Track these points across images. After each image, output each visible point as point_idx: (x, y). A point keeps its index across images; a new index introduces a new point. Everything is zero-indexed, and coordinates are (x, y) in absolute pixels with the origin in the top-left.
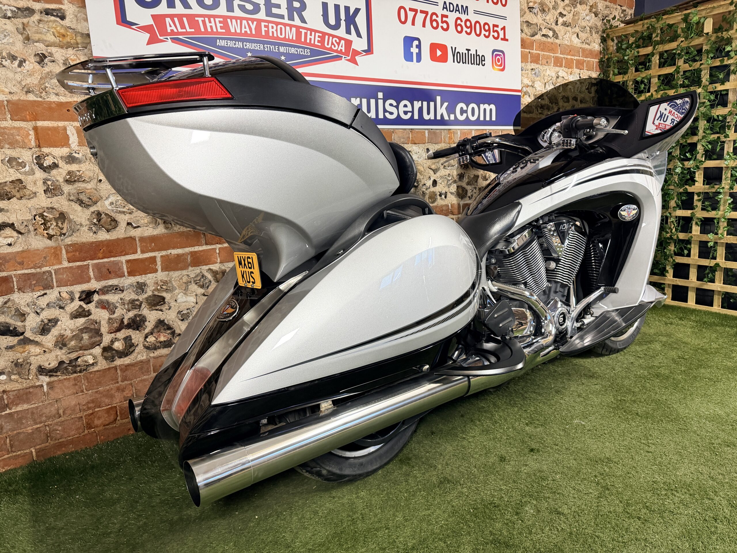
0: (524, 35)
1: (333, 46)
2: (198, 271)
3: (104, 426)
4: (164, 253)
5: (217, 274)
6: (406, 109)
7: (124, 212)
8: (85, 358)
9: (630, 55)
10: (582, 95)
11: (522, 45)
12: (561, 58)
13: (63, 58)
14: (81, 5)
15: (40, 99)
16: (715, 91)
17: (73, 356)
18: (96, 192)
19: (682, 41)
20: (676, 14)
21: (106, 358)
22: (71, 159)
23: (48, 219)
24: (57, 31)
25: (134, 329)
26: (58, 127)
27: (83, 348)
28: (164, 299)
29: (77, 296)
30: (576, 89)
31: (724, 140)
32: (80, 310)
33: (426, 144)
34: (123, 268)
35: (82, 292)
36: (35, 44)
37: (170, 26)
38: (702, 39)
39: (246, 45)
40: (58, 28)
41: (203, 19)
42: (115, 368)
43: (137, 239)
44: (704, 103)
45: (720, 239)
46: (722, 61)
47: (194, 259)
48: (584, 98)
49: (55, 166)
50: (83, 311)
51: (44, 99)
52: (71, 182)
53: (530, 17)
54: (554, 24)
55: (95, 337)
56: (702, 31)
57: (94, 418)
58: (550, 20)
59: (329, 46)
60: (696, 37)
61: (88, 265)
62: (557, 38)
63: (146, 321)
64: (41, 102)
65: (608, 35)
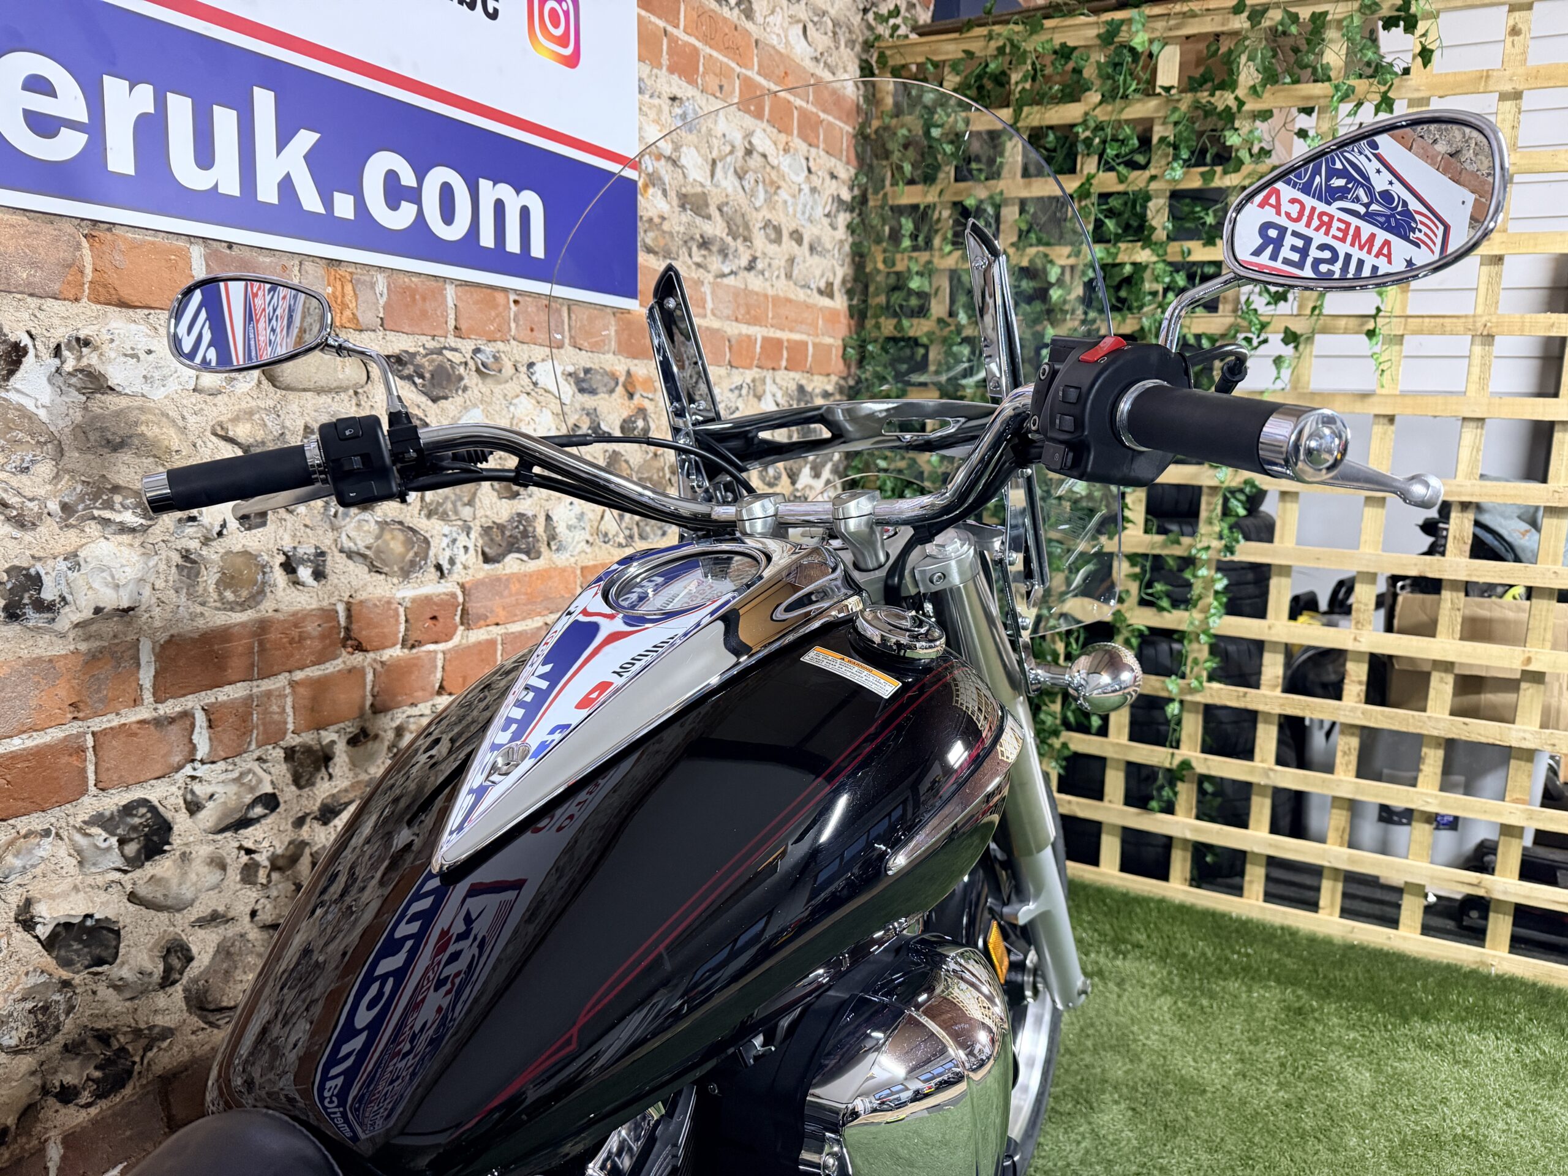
6: (42, 104)
9: (946, 127)
10: (816, 231)
12: (762, 90)
19: (1097, 104)
20: (1082, 19)
30: (800, 208)
38: (1153, 103)
45: (1192, 691)
46: (1207, 177)
48: (819, 239)
56: (1153, 82)
60: (1137, 96)
62: (749, 14)
65: (882, 58)
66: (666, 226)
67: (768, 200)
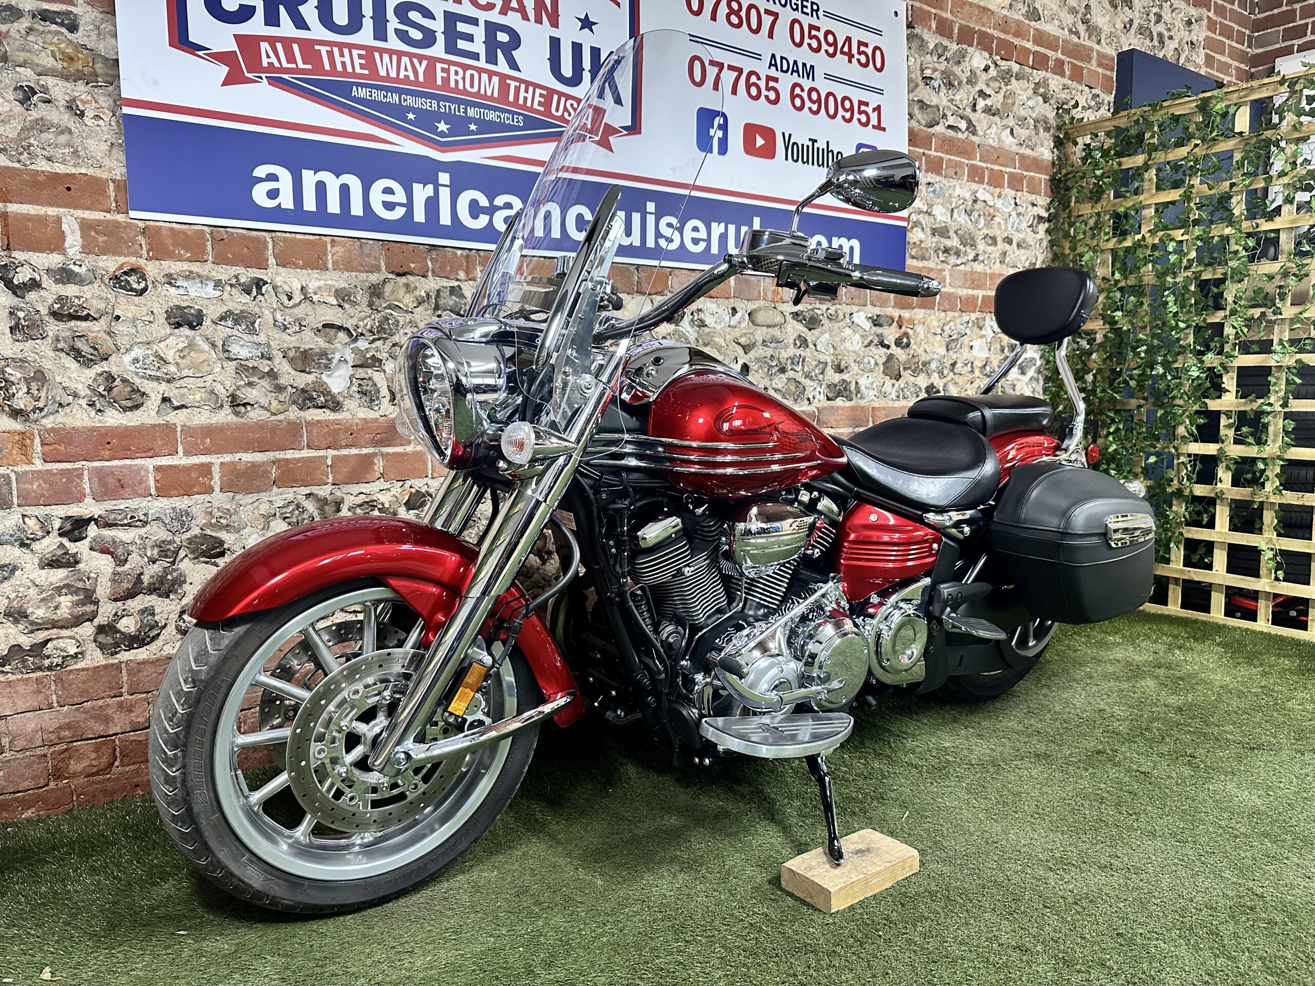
0: (914, 123)
1: (566, 114)
2: (290, 496)
3: (88, 776)
4: (227, 458)
5: (326, 504)
6: (696, 235)
7: (157, 379)
8: (61, 643)
9: (1106, 169)
10: (1022, 236)
11: (910, 140)
12: (983, 169)
13: (67, 98)
14: (106, 9)
15: (17, 165)
16: (1255, 233)
17: (41, 636)
18: (108, 338)
19: (1196, 146)
20: (1187, 99)
21: (102, 647)
22: (65, 275)
23: (12, 379)
24: (60, 49)
25: (160, 596)
26: (46, 216)
27: (59, 624)
28: (222, 543)
29: (57, 524)
30: (1010, 225)
31: (1274, 318)
32: (60, 552)
33: (732, 300)
34: (148, 480)
35: (68, 518)
36: (18, 69)
37: (268, 57)
38: (1231, 142)
39: (405, 100)
40: (63, 46)
41: (329, 48)
42: (118, 667)
43: (179, 429)
44: (1236, 252)
45: (1269, 496)
46: (1266, 181)
47: (283, 473)
48: (1024, 240)
49: (35, 285)
50: (65, 554)
51: (25, 165)
52: (63, 315)
53: (924, 93)
54: (968, 110)
55: (84, 605)
56: (1232, 130)
57: (70, 758)
58: (961, 101)
59: (560, 114)
60: (1221, 138)
61: (83, 470)
62: (974, 133)
63: (185, 582)
64: (19, 169)
65: (1066, 134)
66: (923, 245)
67: (988, 224)
